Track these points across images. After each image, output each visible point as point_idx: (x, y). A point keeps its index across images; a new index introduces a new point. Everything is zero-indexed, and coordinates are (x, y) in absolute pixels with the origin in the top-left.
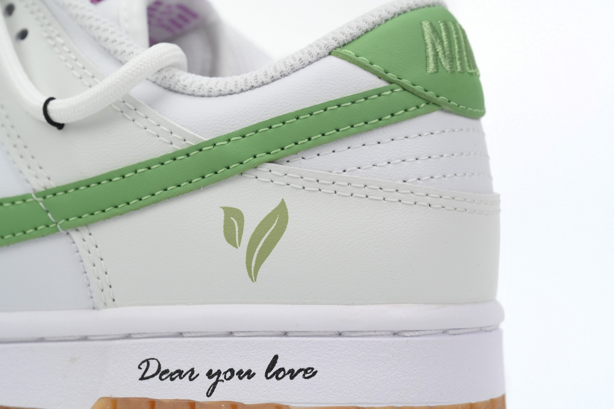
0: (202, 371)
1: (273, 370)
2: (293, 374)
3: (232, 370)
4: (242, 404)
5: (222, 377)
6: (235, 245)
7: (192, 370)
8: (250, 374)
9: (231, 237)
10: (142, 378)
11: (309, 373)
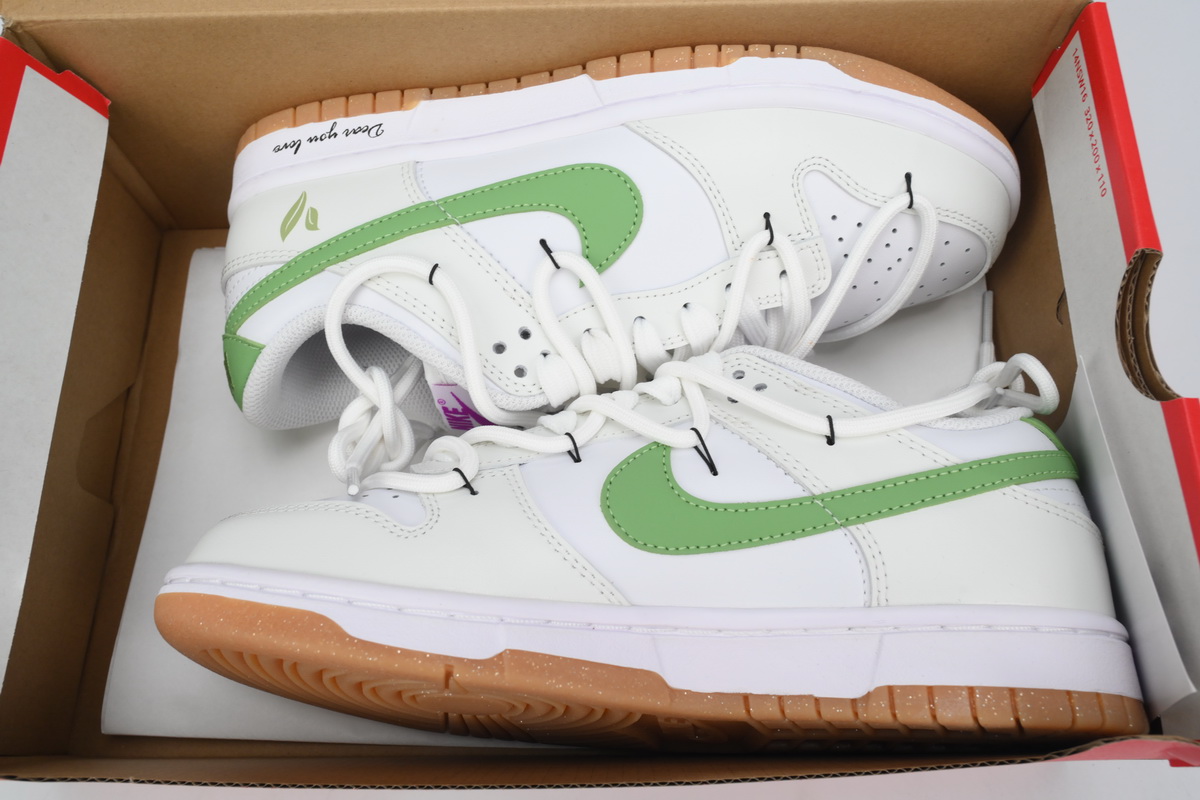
0: (341, 136)
1: (296, 146)
2: (286, 146)
3: (321, 140)
4: (315, 121)
5: (327, 135)
6: (312, 209)
7: (347, 135)
8: (311, 140)
9: (314, 213)
10: (380, 125)
11: (277, 149)
